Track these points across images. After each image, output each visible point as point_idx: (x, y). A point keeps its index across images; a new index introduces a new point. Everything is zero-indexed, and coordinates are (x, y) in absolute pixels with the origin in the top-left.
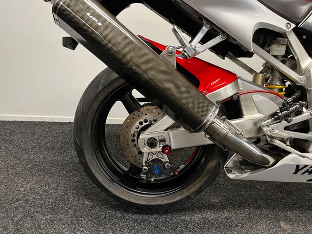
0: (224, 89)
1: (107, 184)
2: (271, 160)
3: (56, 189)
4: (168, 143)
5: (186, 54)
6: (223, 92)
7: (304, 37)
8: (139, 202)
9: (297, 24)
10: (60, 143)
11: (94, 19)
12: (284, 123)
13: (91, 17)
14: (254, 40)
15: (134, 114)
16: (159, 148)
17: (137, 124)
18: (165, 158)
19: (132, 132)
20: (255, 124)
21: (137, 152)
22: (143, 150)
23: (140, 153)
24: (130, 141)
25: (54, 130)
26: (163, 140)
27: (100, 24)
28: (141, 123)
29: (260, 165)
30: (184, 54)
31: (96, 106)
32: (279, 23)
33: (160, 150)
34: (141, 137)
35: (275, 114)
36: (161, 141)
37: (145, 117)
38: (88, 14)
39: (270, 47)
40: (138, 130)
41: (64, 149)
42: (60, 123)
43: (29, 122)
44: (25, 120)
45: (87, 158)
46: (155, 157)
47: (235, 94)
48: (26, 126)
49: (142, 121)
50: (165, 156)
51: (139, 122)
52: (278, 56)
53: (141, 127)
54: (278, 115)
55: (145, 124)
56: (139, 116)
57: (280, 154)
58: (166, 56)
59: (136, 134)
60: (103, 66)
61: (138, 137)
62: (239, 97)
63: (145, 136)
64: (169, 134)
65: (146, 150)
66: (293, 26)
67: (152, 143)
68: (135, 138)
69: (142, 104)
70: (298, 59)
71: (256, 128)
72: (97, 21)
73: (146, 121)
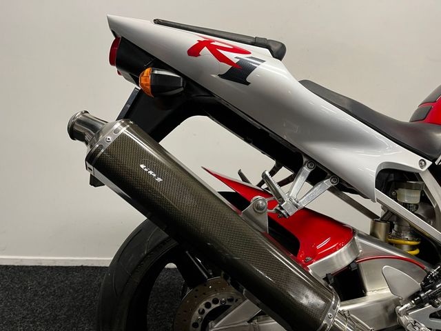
0: (337, 255)
5: (283, 211)
6: (335, 260)
9: (434, 161)
10: (65, 309)
11: (151, 172)
12: (429, 308)
13: (146, 170)
15: (197, 290)
17: (202, 306)
19: (194, 320)
20: (386, 308)
25: (57, 283)
27: (159, 180)
28: (208, 305)
30: (281, 213)
32: (409, 160)
35: (416, 294)
37: (215, 295)
38: (142, 166)
39: (397, 191)
40: (204, 316)
41: (72, 321)
42: (66, 267)
43: (18, 266)
44: (12, 264)
47: (353, 262)
48: (13, 275)
49: (210, 301)
51: (204, 302)
52: (409, 204)
53: (207, 311)
54: (420, 297)
55: (214, 306)
56: (204, 294)
58: (252, 212)
59: (200, 324)
62: (358, 266)
66: (429, 163)
70: (437, 206)
71: (387, 315)
72: (154, 175)
73: (215, 301)
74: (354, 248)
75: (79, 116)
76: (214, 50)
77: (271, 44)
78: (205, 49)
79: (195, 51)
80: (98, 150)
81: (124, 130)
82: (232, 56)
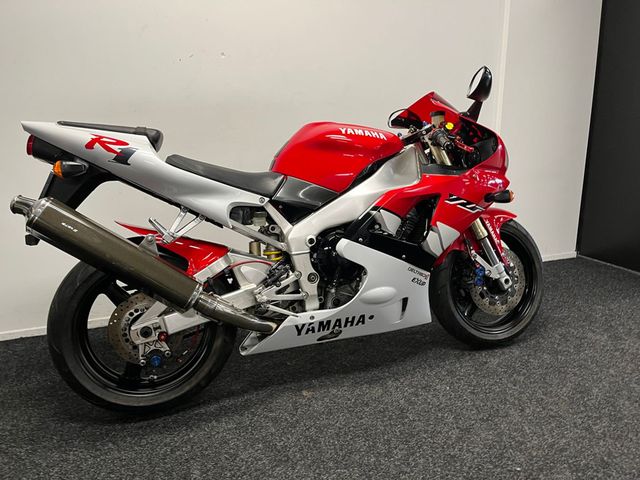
1: (99, 392)
2: (274, 326)
3: (29, 421)
4: (164, 329)
5: (165, 241)
7: (280, 207)
8: (141, 404)
9: (271, 197)
11: (69, 227)
12: (275, 288)
13: (66, 226)
14: (231, 217)
15: (122, 306)
16: (154, 336)
17: (127, 315)
18: (165, 347)
19: (122, 326)
21: (131, 347)
22: (137, 342)
23: (136, 347)
24: (120, 337)
26: (159, 327)
27: (76, 231)
28: (131, 314)
29: (265, 333)
31: (75, 304)
32: (252, 199)
33: (156, 338)
34: (133, 328)
35: (265, 280)
36: (155, 329)
37: (136, 307)
38: (63, 224)
39: (252, 220)
40: (129, 322)
45: (70, 365)
46: (153, 348)
47: (227, 268)
49: (132, 311)
50: (164, 344)
51: (129, 313)
53: (131, 318)
54: (268, 282)
55: (136, 314)
57: (280, 318)
58: (145, 245)
59: (127, 327)
60: (74, 261)
61: (130, 329)
62: (231, 270)
63: (137, 327)
64: (164, 320)
65: (140, 341)
66: (267, 199)
67: (146, 332)
68: (127, 332)
69: (130, 292)
72: (72, 228)
73: (136, 311)
74: (227, 260)
75: (16, 199)
76: (103, 144)
77: (148, 132)
78: (97, 144)
79: (90, 145)
80: (33, 218)
81: (48, 204)
82: (116, 148)
